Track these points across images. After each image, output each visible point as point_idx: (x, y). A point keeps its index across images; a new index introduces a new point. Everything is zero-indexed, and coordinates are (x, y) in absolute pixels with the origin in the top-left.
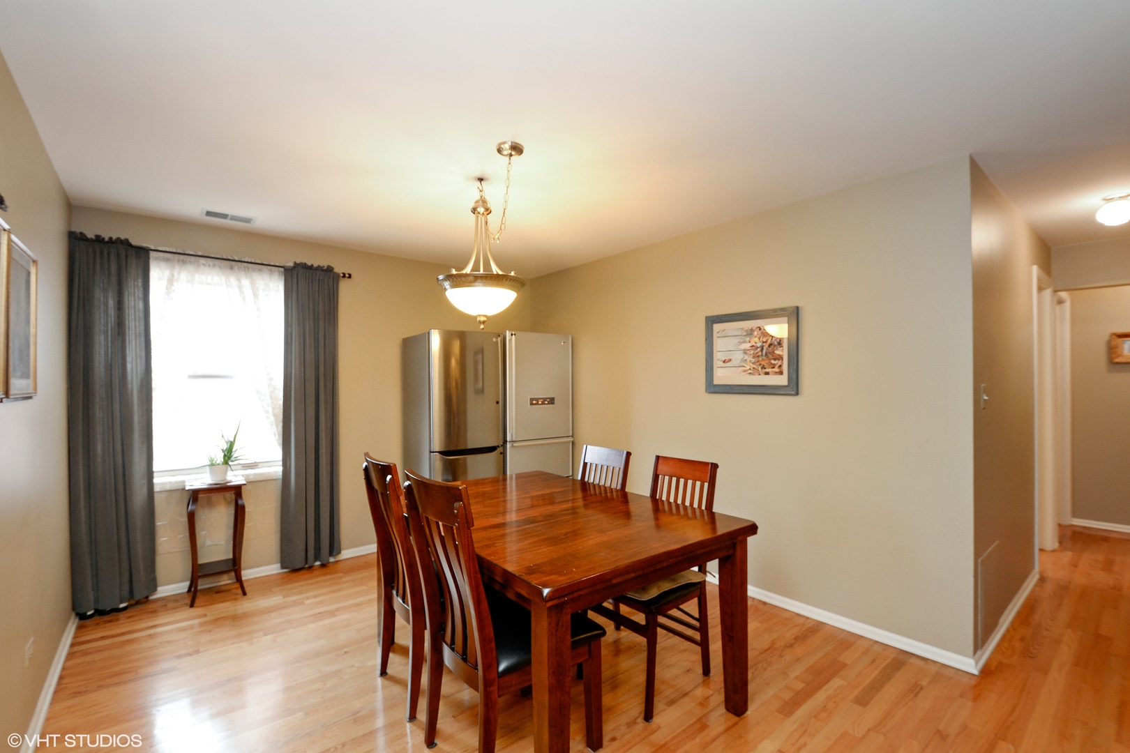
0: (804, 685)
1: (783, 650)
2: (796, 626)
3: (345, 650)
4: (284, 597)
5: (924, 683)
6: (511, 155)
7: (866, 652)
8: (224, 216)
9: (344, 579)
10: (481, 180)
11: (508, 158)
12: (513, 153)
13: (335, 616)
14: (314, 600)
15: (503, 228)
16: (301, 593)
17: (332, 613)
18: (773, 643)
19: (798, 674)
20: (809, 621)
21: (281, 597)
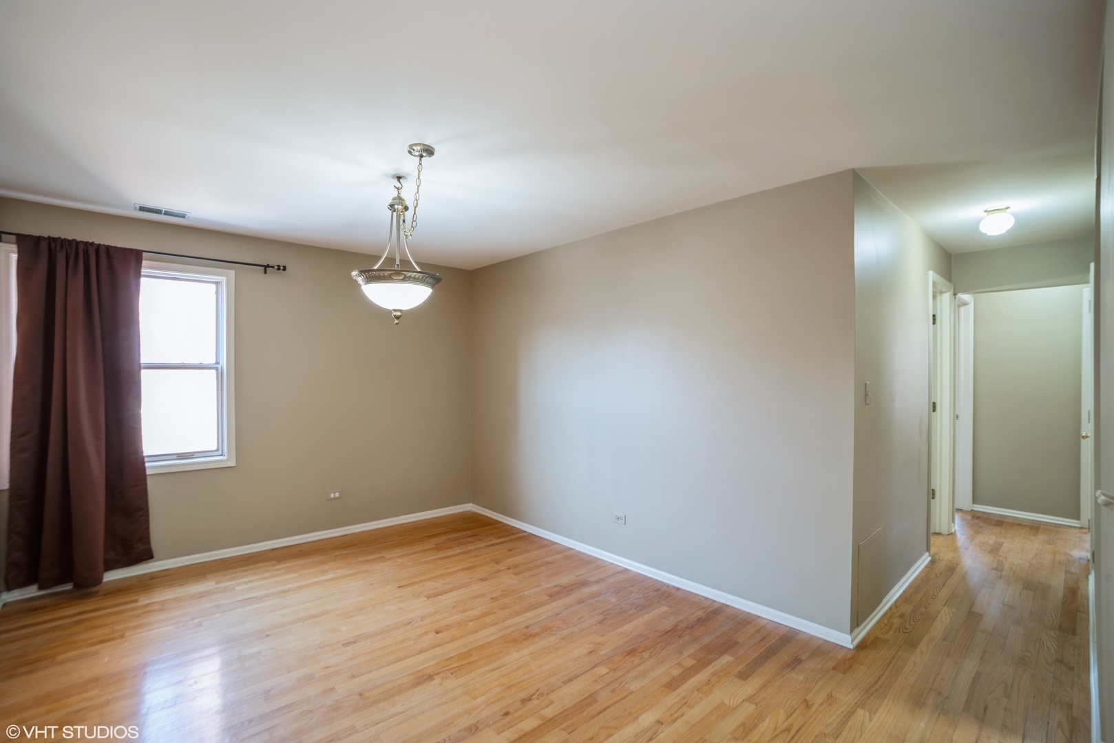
0: (695, 662)
1: (683, 631)
2: (701, 609)
3: (267, 633)
4: (217, 583)
5: (804, 657)
6: (421, 156)
7: (758, 631)
8: (158, 212)
9: (277, 567)
10: (399, 178)
11: (418, 159)
12: (424, 154)
13: (263, 601)
14: (246, 586)
15: (414, 225)
16: (234, 579)
17: (260, 599)
18: (676, 625)
19: (692, 652)
20: (714, 604)
21: (214, 583)
